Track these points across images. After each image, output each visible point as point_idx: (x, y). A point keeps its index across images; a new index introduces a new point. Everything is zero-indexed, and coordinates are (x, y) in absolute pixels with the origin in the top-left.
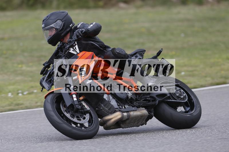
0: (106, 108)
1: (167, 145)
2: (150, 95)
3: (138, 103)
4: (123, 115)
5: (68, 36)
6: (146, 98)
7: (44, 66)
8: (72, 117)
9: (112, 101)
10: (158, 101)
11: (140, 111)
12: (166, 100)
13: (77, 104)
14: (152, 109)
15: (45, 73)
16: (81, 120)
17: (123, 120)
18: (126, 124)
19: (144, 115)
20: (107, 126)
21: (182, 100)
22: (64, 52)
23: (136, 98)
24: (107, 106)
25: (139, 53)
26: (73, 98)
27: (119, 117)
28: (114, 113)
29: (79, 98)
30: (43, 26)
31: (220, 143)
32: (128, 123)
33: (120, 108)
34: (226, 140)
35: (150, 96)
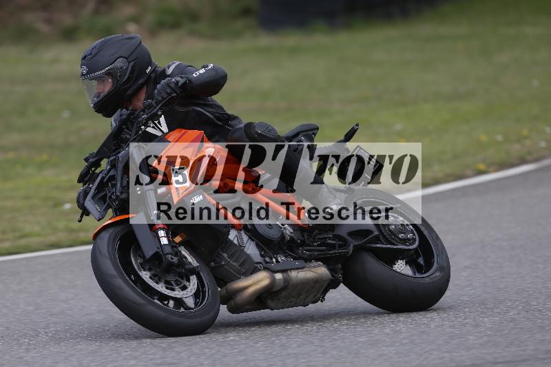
0: (234, 262)
2: (334, 232)
3: (308, 251)
4: (274, 278)
5: (143, 95)
6: (326, 238)
7: (86, 164)
9: (247, 246)
10: (352, 245)
11: (313, 270)
12: (368, 245)
13: (168, 254)
15: (90, 179)
16: (175, 291)
17: (273, 290)
18: (279, 299)
19: (322, 278)
20: (235, 305)
22: (134, 131)
23: (302, 239)
24: (237, 258)
25: (304, 134)
26: (158, 238)
27: (266, 282)
28: (252, 273)
29: (173, 238)
30: (84, 70)
32: (284, 298)
33: (267, 263)
35: (333, 236)
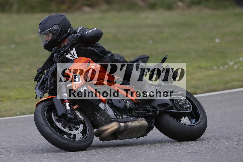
0: (102, 118)
1: (133, 158)
2: (150, 104)
3: (137, 113)
4: (120, 126)
6: (147, 107)
7: (38, 73)
8: (63, 127)
9: (108, 111)
10: (158, 110)
11: (139, 122)
13: (69, 114)
14: (153, 119)
15: (39, 80)
16: (73, 131)
17: (120, 131)
18: (123, 135)
19: (144, 125)
20: (102, 137)
21: (186, 111)
23: (135, 107)
24: (104, 116)
25: (141, 60)
26: (65, 107)
27: (116, 127)
28: (110, 123)
29: (73, 107)
30: (39, 30)
31: (190, 157)
32: (126, 134)
33: (117, 118)
34: (196, 154)
35: (150, 106)
